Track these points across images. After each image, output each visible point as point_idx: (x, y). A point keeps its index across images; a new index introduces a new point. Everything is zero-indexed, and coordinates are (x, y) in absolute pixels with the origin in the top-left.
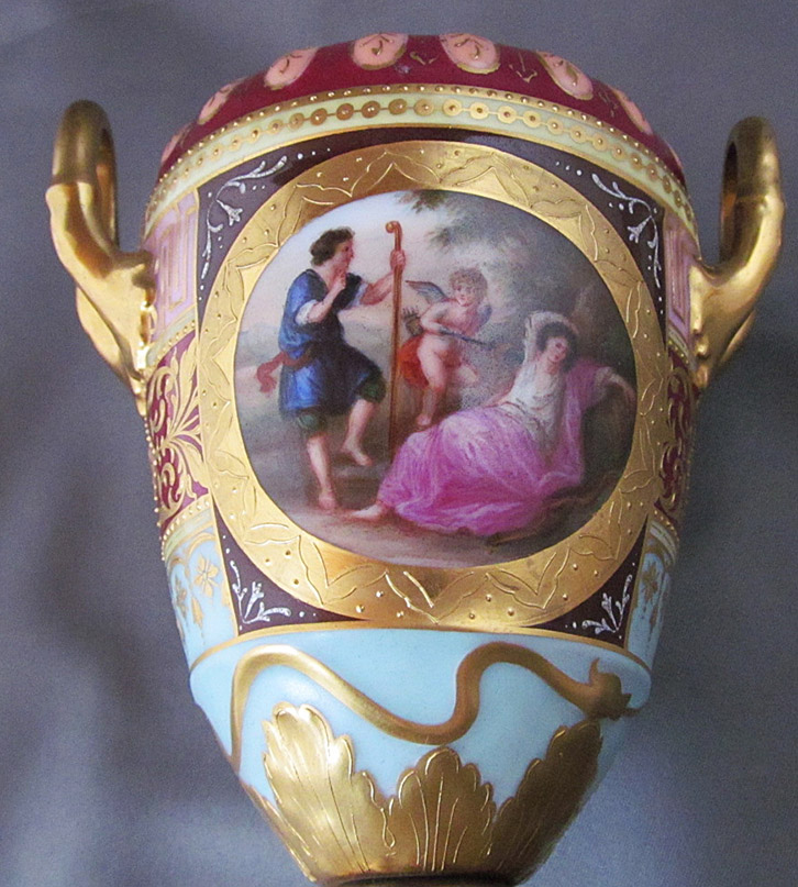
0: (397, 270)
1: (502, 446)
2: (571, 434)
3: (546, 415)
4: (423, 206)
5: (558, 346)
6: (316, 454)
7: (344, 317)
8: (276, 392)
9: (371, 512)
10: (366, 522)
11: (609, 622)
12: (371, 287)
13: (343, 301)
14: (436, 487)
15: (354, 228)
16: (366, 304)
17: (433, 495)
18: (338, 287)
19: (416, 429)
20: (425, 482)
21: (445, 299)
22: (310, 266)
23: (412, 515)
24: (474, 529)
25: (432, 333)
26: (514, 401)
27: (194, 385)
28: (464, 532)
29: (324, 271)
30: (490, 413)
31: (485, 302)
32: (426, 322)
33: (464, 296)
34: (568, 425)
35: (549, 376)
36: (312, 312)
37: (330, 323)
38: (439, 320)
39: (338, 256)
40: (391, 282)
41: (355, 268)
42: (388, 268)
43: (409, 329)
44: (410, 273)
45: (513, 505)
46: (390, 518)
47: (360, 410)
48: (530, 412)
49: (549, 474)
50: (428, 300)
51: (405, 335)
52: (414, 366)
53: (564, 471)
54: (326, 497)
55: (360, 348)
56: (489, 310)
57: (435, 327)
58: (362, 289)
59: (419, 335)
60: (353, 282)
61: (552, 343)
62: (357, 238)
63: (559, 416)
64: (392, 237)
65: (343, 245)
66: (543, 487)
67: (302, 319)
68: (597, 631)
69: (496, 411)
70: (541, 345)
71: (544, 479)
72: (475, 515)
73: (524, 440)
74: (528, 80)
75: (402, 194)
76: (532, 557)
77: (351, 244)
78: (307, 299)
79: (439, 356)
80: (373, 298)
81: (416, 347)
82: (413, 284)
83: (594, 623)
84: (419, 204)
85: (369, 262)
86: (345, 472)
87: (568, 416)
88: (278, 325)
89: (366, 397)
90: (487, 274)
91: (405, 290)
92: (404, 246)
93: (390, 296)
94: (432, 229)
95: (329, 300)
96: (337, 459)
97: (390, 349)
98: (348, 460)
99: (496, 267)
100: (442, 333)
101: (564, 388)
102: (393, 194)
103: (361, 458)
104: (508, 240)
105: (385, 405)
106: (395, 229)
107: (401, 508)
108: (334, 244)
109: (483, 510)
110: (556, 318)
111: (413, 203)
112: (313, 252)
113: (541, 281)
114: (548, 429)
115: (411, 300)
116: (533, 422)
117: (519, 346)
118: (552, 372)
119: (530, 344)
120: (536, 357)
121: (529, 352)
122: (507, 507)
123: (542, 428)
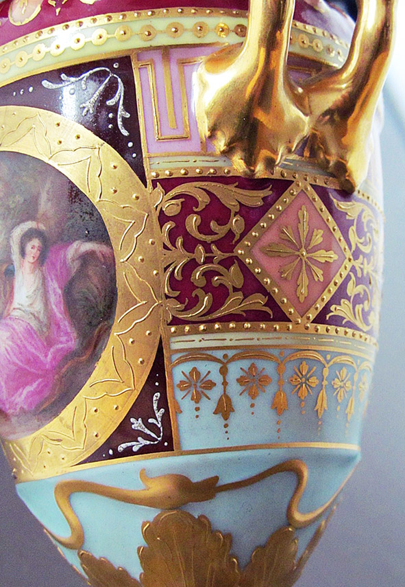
1: (19, 342)
2: (59, 312)
3: (38, 306)
11: (147, 437)
26: (17, 306)
30: (8, 322)
34: (54, 307)
35: (32, 275)
45: (37, 383)
48: (28, 309)
49: (52, 350)
53: (61, 342)
61: (28, 248)
63: (46, 302)
66: (51, 362)
68: (135, 449)
69: (10, 318)
70: (23, 253)
71: (50, 356)
73: (29, 332)
76: (61, 415)
83: (129, 444)
87: (53, 299)
101: (44, 279)
110: (29, 225)
113: (13, 202)
114: (41, 316)
116: (31, 316)
117: (11, 262)
118: (33, 271)
119: (16, 256)
120: (21, 265)
121: (16, 264)
122: (35, 385)
123: (37, 318)
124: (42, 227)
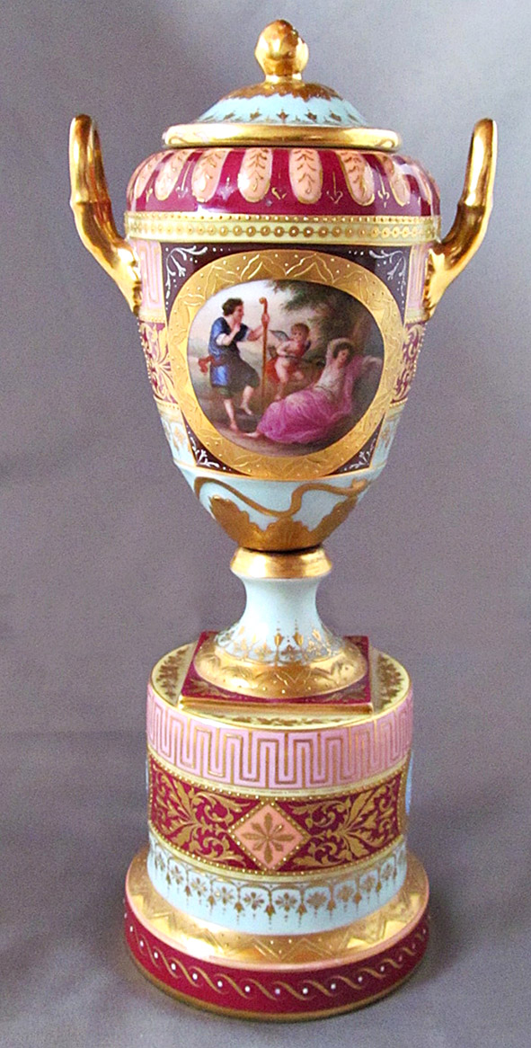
0: (265, 324)
2: (348, 394)
3: (336, 389)
4: (278, 289)
5: (344, 354)
6: (228, 406)
7: (240, 345)
8: (208, 374)
9: (254, 435)
10: (251, 438)
11: (363, 462)
12: (252, 332)
13: (239, 337)
14: (283, 426)
15: (243, 299)
16: (251, 340)
17: (281, 429)
18: (236, 330)
19: (274, 401)
20: (278, 424)
21: (288, 339)
22: (222, 316)
23: (272, 437)
24: (300, 441)
25: (282, 356)
26: (320, 385)
27: (167, 352)
28: (295, 443)
29: (229, 320)
30: (309, 392)
31: (308, 339)
32: (279, 351)
33: (297, 338)
34: (346, 390)
35: (338, 370)
36: (224, 339)
37: (233, 347)
38: (285, 350)
39: (236, 313)
40: (262, 330)
41: (245, 321)
42: (260, 322)
43: (271, 354)
44: (272, 326)
45: (318, 430)
46: (262, 438)
47: (248, 391)
48: (328, 389)
49: (336, 413)
50: (280, 339)
51: (269, 357)
52: (273, 371)
53: (343, 411)
54: (234, 426)
55: (247, 361)
56: (310, 343)
57: (284, 353)
58: (248, 333)
59: (276, 357)
60: (244, 328)
61: (340, 354)
62: (245, 305)
63: (342, 387)
64: (263, 306)
65: (238, 308)
66: (332, 420)
67: (219, 341)
68: (357, 466)
69: (312, 391)
70: (335, 355)
71: (334, 416)
72: (301, 436)
73: (325, 402)
74: (336, 202)
75: (267, 282)
76: (327, 449)
77: (242, 307)
78: (222, 332)
79: (285, 367)
80: (254, 338)
81: (273, 364)
82: (273, 332)
83: (355, 464)
84: (276, 288)
85: (251, 319)
86: (242, 417)
87: (346, 386)
88: (208, 342)
89: (250, 385)
90: (309, 325)
91: (269, 334)
92: (269, 311)
93: (261, 338)
94: (282, 302)
95: (232, 335)
96: (238, 411)
97: (262, 364)
98: (243, 411)
99: (315, 320)
100: (286, 357)
101: (345, 374)
102: (264, 281)
103: (250, 413)
104: (320, 305)
105: (260, 390)
106: (264, 301)
107: (267, 434)
108: (233, 306)
109: (304, 434)
110: (344, 340)
111: (273, 288)
112: (224, 308)
114: (335, 394)
115: (272, 340)
116: (329, 393)
117: (324, 358)
118: (339, 368)
119: (329, 355)
120: (331, 363)
121: (328, 361)
122: (315, 431)
123: (333, 396)
124: (352, 343)
